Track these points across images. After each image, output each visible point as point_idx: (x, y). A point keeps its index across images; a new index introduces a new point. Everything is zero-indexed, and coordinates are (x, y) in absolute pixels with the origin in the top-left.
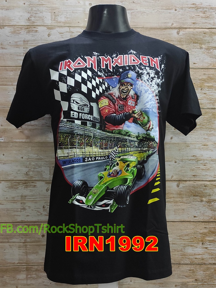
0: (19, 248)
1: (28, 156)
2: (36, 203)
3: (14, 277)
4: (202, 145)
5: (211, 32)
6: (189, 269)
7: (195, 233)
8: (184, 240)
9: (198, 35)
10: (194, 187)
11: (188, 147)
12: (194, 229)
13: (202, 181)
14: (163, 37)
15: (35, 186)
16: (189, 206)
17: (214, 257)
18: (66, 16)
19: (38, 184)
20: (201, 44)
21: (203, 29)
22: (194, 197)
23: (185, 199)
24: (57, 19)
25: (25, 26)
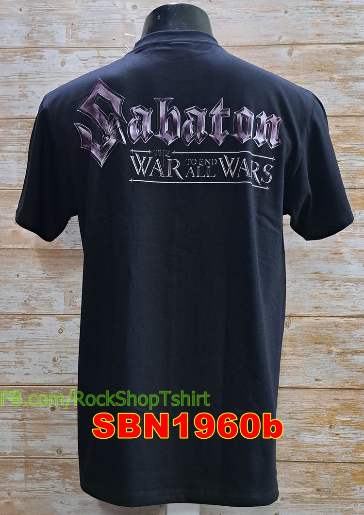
0: (13, 428)
1: (28, 272)
2: (41, 353)
3: (5, 477)
4: (330, 252)
5: (350, 50)
6: (307, 470)
7: (317, 408)
8: (298, 419)
9: (327, 56)
10: (316, 328)
11: (305, 257)
12: (315, 401)
13: (331, 317)
14: (263, 61)
15: (39, 324)
16: (306, 362)
17: (352, 450)
18: (91, 29)
19: (45, 320)
20: (332, 72)
21: (335, 45)
22: (316, 345)
23: (300, 349)
24: (77, 35)
25: (22, 49)
